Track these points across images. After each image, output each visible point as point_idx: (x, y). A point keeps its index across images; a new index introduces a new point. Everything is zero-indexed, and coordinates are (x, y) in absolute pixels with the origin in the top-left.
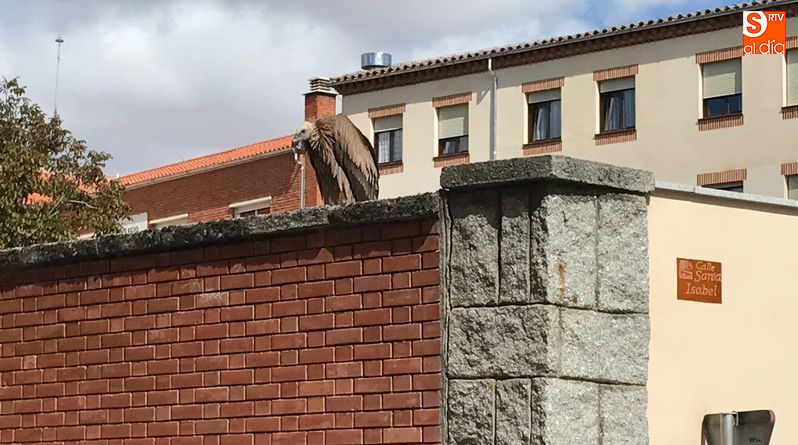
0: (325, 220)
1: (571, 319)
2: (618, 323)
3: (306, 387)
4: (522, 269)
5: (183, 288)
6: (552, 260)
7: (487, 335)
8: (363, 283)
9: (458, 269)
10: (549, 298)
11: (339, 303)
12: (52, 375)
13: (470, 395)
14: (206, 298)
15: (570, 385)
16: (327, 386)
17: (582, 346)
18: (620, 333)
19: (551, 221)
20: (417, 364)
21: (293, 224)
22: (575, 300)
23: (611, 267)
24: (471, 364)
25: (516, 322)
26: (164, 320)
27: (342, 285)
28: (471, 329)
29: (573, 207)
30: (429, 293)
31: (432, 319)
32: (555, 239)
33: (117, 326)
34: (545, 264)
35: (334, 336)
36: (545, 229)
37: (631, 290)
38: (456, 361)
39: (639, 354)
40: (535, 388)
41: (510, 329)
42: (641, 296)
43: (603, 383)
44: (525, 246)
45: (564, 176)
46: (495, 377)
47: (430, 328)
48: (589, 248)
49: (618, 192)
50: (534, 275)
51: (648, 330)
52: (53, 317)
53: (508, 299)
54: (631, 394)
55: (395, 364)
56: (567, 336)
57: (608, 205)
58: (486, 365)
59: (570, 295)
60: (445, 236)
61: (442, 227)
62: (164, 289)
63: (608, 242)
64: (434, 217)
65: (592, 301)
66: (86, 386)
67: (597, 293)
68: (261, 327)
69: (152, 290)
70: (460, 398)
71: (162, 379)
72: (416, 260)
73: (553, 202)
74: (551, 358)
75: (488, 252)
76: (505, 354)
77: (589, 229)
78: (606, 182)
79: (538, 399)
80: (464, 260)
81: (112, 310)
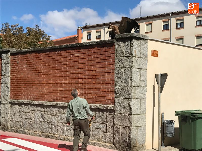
0: (96, 43)
1: (136, 59)
2: (143, 60)
3: (92, 69)
4: (129, 51)
5: (72, 53)
6: (134, 49)
7: (123, 61)
8: (102, 53)
9: (118, 51)
10: (133, 56)
11: (98, 56)
12: (51, 66)
13: (120, 71)
14: (76, 55)
15: (136, 69)
16: (96, 69)
17: (138, 63)
19: (134, 43)
20: (111, 66)
21: (91, 44)
22: (137, 56)
23: (142, 51)
24: (120, 66)
25: (128, 59)
26: (69, 58)
27: (99, 53)
28: (120, 60)
29: (137, 41)
30: (113, 55)
31: (113, 59)
32: (134, 46)
33: (62, 59)
34: (133, 50)
35: (97, 61)
37: (145, 55)
38: (117, 65)
39: (146, 65)
40: (131, 70)
41: (127, 60)
42: (147, 56)
43: (141, 69)
44: (129, 47)
45: (136, 36)
46: (124, 68)
47: (113, 60)
48: (139, 48)
49: (144, 39)
50: (131, 52)
51: (148, 61)
52: (51, 58)
53: (126, 56)
54: (145, 71)
55: (107, 66)
56: (136, 62)
57: (142, 41)
58: (122, 66)
60: (116, 46)
61: (115, 44)
62: (69, 54)
63: (142, 47)
65: (140, 56)
66: (56, 68)
67: (140, 55)
68: (85, 60)
69: (67, 54)
70: (118, 71)
71: (69, 67)
72: (111, 50)
73: (134, 40)
74: (133, 65)
75: (123, 48)
76: (126, 64)
77: (139, 45)
78: (142, 37)
80: (119, 49)
81: (60, 57)
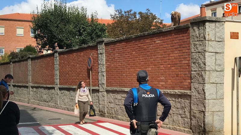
0: (173, 29)
1: (210, 43)
2: (219, 43)
3: (171, 55)
4: (202, 35)
5: (154, 41)
6: (207, 33)
7: (197, 46)
8: (179, 38)
9: (193, 35)
10: (206, 39)
11: (176, 42)
12: (137, 54)
13: (195, 55)
14: (157, 42)
15: (210, 53)
16: (175, 55)
17: (212, 47)
18: (219, 45)
19: (206, 27)
20: (187, 51)
21: (169, 30)
22: (211, 40)
23: (218, 34)
24: (195, 50)
25: (201, 43)
26: (152, 45)
27: (176, 39)
28: (195, 45)
29: (211, 24)
30: (189, 40)
31: (189, 44)
32: (207, 30)
33: (145, 47)
34: (206, 34)
35: (175, 47)
36: (206, 28)
37: (221, 37)
38: (193, 50)
39: (223, 48)
40: (204, 54)
41: (201, 45)
42: (223, 39)
43: (216, 53)
44: (203, 31)
45: (209, 19)
46: (198, 52)
47: (189, 45)
48: (214, 31)
49: (219, 21)
50: (204, 36)
51: (224, 44)
52: (137, 46)
53: (200, 40)
54: (221, 54)
55: (184, 51)
56: (210, 45)
57: (217, 24)
58: (197, 51)
59: (210, 39)
60: (191, 30)
61: (191, 29)
62: (151, 41)
63: (217, 30)
64: (189, 27)
65: (214, 40)
66: (141, 56)
67: (215, 38)
68: (165, 46)
69: (150, 41)
70: (193, 56)
71: (151, 55)
72: (187, 34)
73: (207, 24)
74: (207, 49)
75: (197, 32)
76: (200, 49)
77: (214, 28)
78: (217, 20)
79: (205, 56)
80: (194, 34)
81: (145, 44)
